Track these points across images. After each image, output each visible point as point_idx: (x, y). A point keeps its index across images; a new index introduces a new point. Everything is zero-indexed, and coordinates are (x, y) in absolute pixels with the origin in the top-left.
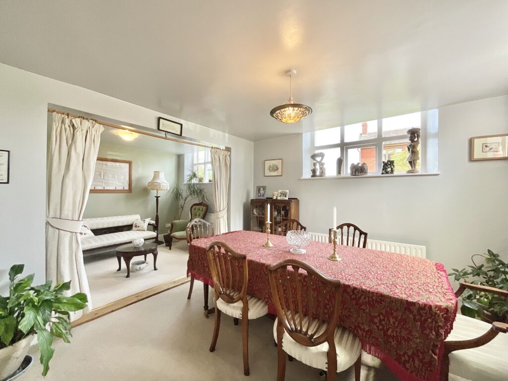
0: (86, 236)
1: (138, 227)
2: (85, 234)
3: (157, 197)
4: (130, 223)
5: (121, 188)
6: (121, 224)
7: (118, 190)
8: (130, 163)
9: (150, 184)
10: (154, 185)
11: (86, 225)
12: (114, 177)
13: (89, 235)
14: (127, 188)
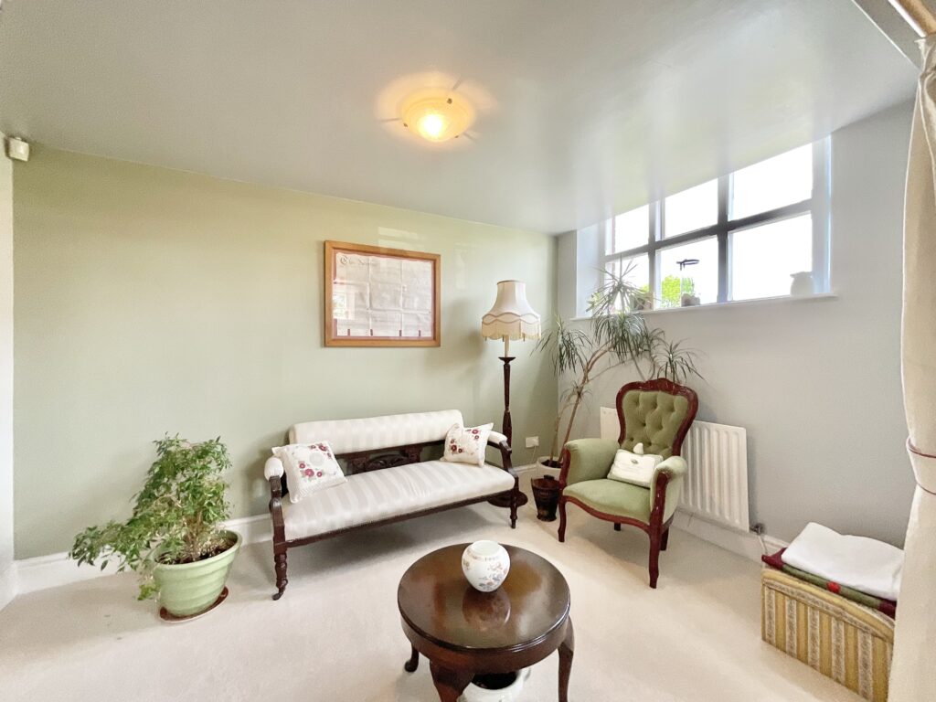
0: (323, 478)
1: (461, 451)
2: (320, 474)
3: (507, 360)
4: (436, 437)
5: (413, 334)
6: (414, 439)
7: (407, 340)
8: (434, 260)
9: (490, 319)
10: (500, 321)
11: (325, 444)
12: (395, 301)
13: (333, 477)
14: (428, 334)
